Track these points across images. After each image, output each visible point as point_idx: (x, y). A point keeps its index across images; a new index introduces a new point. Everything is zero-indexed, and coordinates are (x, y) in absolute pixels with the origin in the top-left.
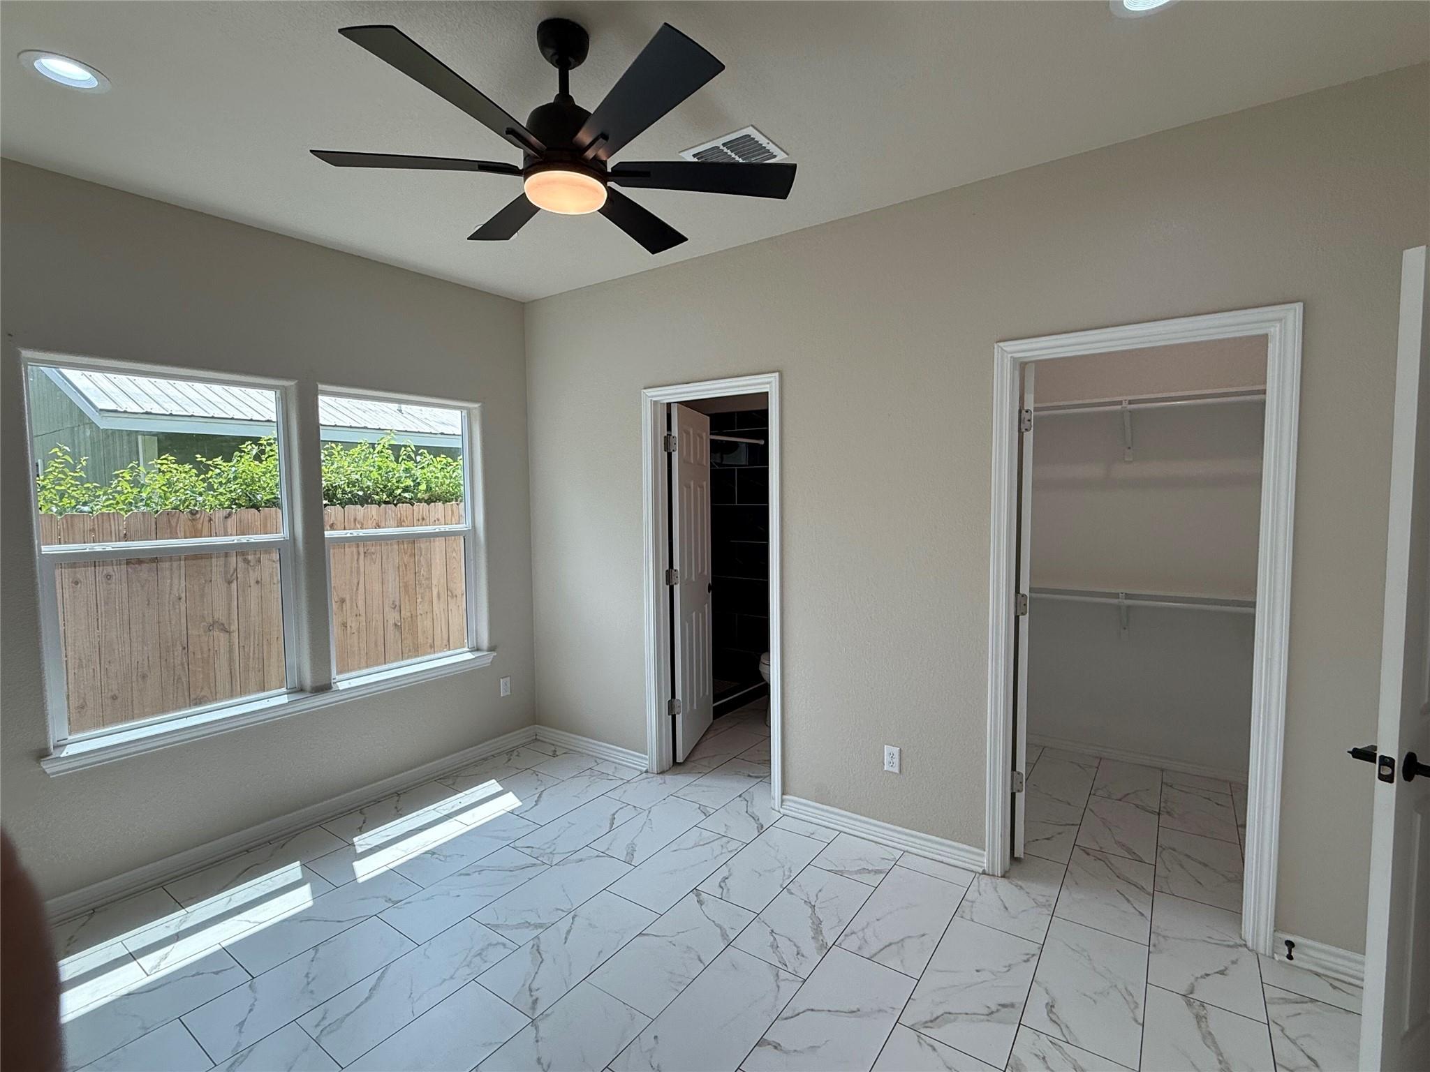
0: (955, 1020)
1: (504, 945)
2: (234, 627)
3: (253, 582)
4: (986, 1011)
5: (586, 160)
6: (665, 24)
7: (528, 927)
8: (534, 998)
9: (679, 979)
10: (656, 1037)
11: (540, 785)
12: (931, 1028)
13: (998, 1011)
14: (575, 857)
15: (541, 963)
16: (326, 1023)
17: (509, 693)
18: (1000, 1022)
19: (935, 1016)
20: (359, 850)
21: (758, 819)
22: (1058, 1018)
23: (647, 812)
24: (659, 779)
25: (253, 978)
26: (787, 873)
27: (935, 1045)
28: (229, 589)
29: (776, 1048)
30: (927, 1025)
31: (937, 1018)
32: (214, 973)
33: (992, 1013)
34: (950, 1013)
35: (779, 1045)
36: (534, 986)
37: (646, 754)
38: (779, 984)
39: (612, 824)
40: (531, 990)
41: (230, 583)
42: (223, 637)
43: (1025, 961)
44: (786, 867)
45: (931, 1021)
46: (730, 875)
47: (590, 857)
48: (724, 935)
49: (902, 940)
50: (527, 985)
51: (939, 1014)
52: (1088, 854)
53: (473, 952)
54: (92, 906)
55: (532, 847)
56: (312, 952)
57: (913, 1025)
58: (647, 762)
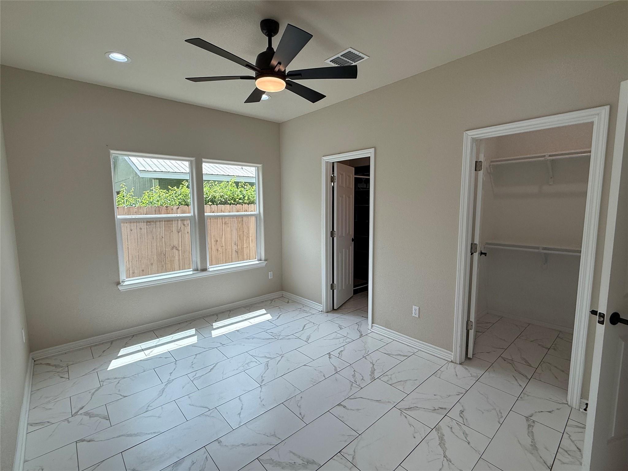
0: (419, 410)
1: (256, 362)
2: (180, 249)
3: (186, 233)
4: (433, 409)
5: (275, 72)
6: (288, 24)
7: (265, 358)
8: (263, 379)
9: (315, 381)
10: (301, 397)
11: (281, 312)
12: (407, 411)
13: (438, 409)
14: (287, 338)
15: (268, 369)
16: (196, 376)
17: (272, 278)
18: (437, 413)
19: (410, 407)
20: (214, 327)
21: (361, 332)
22: (464, 416)
23: (318, 325)
24: (326, 314)
25: (176, 361)
26: (367, 352)
27: (406, 416)
28: (178, 235)
29: (344, 407)
30: (406, 409)
31: (411, 408)
32: (165, 358)
33: (435, 410)
34: (417, 407)
35: (346, 406)
36: (263, 376)
37: (322, 304)
38: (352, 388)
39: (304, 328)
40: (262, 377)
41: (179, 232)
42: (177, 251)
43: (457, 395)
44: (367, 350)
45: (408, 409)
46: (344, 350)
47: (293, 338)
48: (336, 369)
49: (407, 380)
50: (261, 375)
51: (412, 407)
52: (505, 360)
53: (245, 363)
54: (133, 334)
55: (273, 333)
56: (195, 356)
57: (400, 409)
58: (322, 308)
